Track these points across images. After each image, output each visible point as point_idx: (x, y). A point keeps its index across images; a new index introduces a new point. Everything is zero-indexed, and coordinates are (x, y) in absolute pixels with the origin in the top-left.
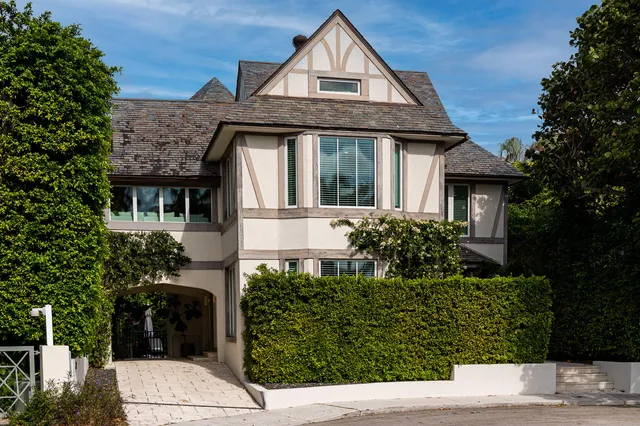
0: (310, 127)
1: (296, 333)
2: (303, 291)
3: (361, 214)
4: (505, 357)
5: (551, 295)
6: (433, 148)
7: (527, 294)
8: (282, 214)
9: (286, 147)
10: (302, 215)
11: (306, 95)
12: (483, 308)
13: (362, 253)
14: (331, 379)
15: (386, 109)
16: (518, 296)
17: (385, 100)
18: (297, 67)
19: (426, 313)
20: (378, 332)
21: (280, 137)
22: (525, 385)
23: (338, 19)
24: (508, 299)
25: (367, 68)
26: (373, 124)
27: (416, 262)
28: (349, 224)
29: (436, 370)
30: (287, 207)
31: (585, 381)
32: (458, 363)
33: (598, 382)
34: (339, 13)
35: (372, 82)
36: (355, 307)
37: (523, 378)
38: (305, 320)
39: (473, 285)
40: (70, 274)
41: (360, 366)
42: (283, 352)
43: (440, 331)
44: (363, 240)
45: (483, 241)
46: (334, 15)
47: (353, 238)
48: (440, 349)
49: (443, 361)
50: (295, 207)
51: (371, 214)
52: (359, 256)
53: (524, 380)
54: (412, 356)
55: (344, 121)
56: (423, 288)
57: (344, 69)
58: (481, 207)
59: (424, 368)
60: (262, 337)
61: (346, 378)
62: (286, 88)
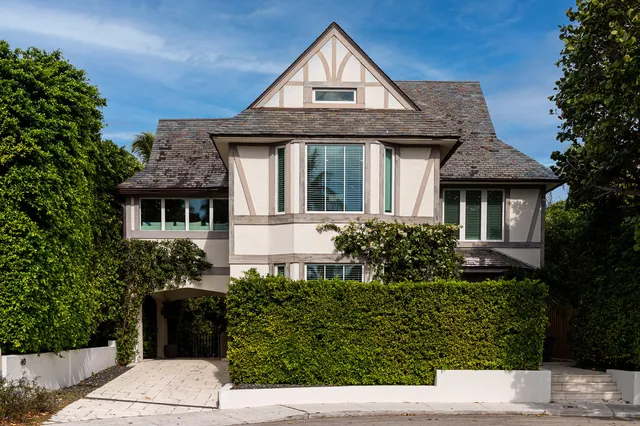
0: (297, 136)
1: (268, 335)
2: (277, 295)
3: (348, 219)
4: (494, 363)
5: (547, 300)
6: (428, 152)
7: (517, 298)
8: (273, 220)
9: (277, 156)
10: (289, 221)
11: (302, 106)
12: (469, 312)
13: (348, 257)
14: (305, 382)
15: (379, 116)
16: (508, 300)
17: (382, 107)
18: (293, 80)
19: (407, 316)
20: (353, 335)
21: (272, 146)
22: (517, 393)
23: (334, 31)
24: (496, 303)
25: (363, 76)
26: (362, 130)
27: (402, 265)
28: (335, 228)
29: (418, 375)
30: (277, 213)
31: (590, 390)
32: (441, 368)
33: (603, 392)
34: (335, 25)
35: (368, 90)
36: (329, 310)
37: (514, 385)
38: (278, 323)
39: (459, 288)
40: (10, 276)
41: (336, 368)
42: (256, 352)
43: (421, 335)
44: (348, 244)
45: (518, 245)
46: (330, 28)
47: (340, 242)
48: (423, 354)
49: (424, 366)
50: (283, 213)
51: (358, 219)
52: (345, 260)
53: (516, 388)
54: (391, 361)
55: (334, 129)
56: (403, 291)
57: (340, 79)
58: (516, 212)
59: (405, 373)
60: (236, 339)
61: (320, 380)
62: (281, 101)
